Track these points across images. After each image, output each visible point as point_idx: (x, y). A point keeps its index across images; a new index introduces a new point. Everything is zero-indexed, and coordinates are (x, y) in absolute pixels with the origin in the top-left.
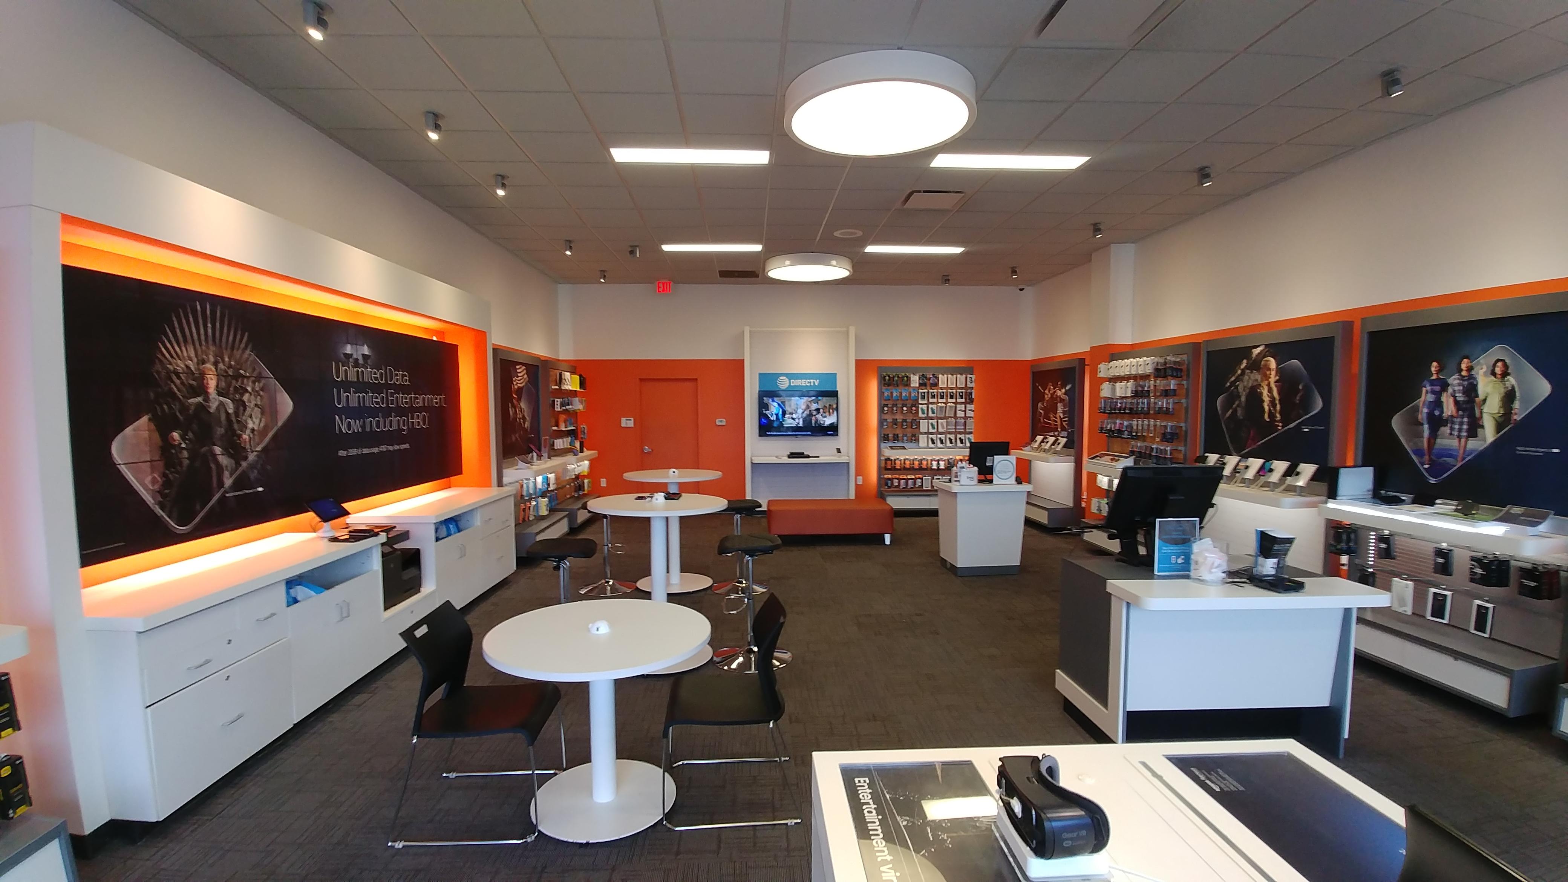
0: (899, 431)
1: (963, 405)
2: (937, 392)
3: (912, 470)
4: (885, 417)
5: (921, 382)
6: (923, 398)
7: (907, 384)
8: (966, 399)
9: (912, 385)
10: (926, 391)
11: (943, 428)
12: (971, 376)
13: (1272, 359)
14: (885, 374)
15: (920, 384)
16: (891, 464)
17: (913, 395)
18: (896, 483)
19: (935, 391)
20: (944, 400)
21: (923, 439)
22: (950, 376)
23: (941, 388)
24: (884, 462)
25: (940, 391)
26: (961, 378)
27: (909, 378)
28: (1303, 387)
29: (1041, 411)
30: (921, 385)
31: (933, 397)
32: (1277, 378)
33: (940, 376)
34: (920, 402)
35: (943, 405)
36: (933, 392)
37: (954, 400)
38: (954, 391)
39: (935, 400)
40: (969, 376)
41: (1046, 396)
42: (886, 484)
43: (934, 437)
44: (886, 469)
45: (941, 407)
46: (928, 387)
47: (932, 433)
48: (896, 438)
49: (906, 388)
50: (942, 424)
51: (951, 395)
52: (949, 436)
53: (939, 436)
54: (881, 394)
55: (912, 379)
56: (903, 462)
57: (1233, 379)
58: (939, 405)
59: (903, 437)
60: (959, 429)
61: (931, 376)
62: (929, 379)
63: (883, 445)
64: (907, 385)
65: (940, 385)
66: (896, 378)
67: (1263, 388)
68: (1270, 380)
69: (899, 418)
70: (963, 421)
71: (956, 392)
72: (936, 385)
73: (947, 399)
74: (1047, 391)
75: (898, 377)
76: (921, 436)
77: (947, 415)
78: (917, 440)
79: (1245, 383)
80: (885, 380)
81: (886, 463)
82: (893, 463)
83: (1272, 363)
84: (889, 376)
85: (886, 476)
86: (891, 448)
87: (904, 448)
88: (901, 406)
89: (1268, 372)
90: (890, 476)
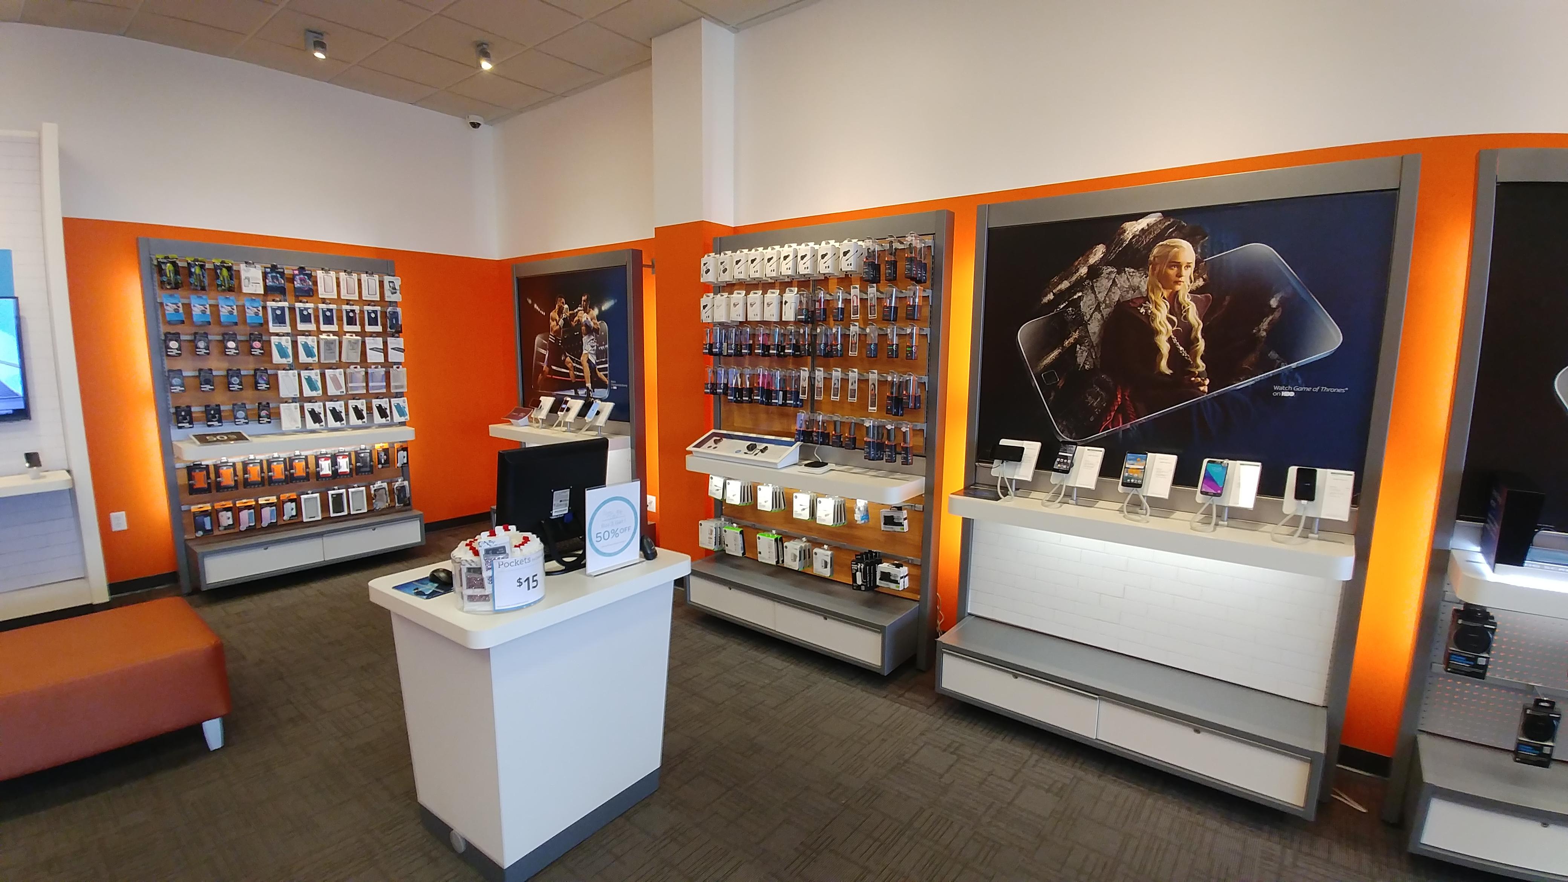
0: (221, 399)
1: (380, 340)
2: (316, 310)
3: (267, 482)
4: (178, 365)
5: (269, 283)
6: (280, 320)
7: (233, 285)
8: (384, 326)
9: (245, 290)
10: (285, 304)
11: (337, 385)
12: (391, 279)
13: (1186, 246)
14: (160, 257)
15: (266, 287)
16: (208, 477)
17: (250, 313)
18: (226, 519)
19: (311, 305)
20: (334, 328)
21: (290, 415)
22: (342, 275)
23: (324, 301)
24: (185, 473)
25: (322, 306)
26: (370, 283)
27: (234, 275)
28: (1281, 303)
29: (543, 351)
30: (269, 291)
31: (306, 319)
32: (1200, 282)
33: (320, 274)
34: (273, 328)
35: (332, 337)
36: (306, 309)
37: (357, 328)
38: (357, 308)
39: (312, 327)
40: (387, 279)
41: (553, 323)
42: (199, 526)
43: (318, 407)
44: (192, 490)
45: (328, 343)
46: (290, 297)
47: (310, 400)
48: (213, 414)
49: (232, 296)
50: (335, 380)
51: (348, 317)
52: (352, 403)
53: (330, 405)
54: (154, 309)
55: (243, 275)
56: (239, 467)
57: (1065, 285)
58: (324, 336)
59: (233, 411)
60: (374, 388)
61: (296, 272)
62: (292, 280)
63: (175, 434)
64: (231, 289)
65: (322, 294)
66: (196, 270)
67: (1156, 305)
68: (1178, 287)
69: (218, 367)
70: (382, 371)
71: (362, 312)
72: (310, 293)
73: (341, 326)
74: (554, 314)
75: (202, 267)
76: (283, 406)
77: (344, 359)
78: (274, 416)
79: (1101, 297)
80: (161, 271)
81: (190, 477)
82: (212, 476)
83: (1186, 252)
84: (174, 264)
85: (194, 508)
86: (203, 439)
87: (240, 437)
88: (219, 338)
89: (1173, 272)
90: (208, 507)
